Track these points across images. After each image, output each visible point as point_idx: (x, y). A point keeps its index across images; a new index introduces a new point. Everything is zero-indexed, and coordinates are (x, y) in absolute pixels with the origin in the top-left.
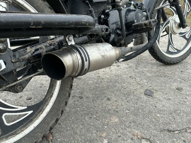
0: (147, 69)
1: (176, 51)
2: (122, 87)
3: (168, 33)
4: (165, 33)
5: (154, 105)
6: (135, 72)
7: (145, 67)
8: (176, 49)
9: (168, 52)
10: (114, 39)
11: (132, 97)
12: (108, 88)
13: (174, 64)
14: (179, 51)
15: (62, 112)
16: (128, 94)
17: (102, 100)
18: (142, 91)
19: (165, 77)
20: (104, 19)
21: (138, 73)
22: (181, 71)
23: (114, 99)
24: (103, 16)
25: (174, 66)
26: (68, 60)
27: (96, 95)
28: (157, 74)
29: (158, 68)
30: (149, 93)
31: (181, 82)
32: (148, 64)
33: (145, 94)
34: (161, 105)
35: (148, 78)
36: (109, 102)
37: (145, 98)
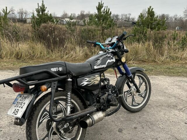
0: (121, 116)
1: (137, 104)
2: (108, 128)
3: (132, 95)
4: (130, 95)
5: (122, 137)
6: (115, 118)
7: (120, 114)
8: (137, 103)
9: (133, 105)
10: (103, 108)
11: (112, 133)
12: (101, 128)
13: (136, 112)
14: (139, 104)
15: (84, 137)
16: (111, 131)
17: (98, 135)
18: (117, 129)
19: (130, 121)
20: (98, 100)
21: (117, 118)
22: (140, 117)
23: (104, 134)
24: (98, 99)
25: (137, 113)
26: (88, 121)
27: (95, 132)
28: (126, 119)
29: (128, 115)
30: (120, 131)
31: (137, 124)
32: (122, 112)
33: (119, 131)
34: (125, 137)
35: (122, 122)
36: (102, 136)
37: (118, 133)
